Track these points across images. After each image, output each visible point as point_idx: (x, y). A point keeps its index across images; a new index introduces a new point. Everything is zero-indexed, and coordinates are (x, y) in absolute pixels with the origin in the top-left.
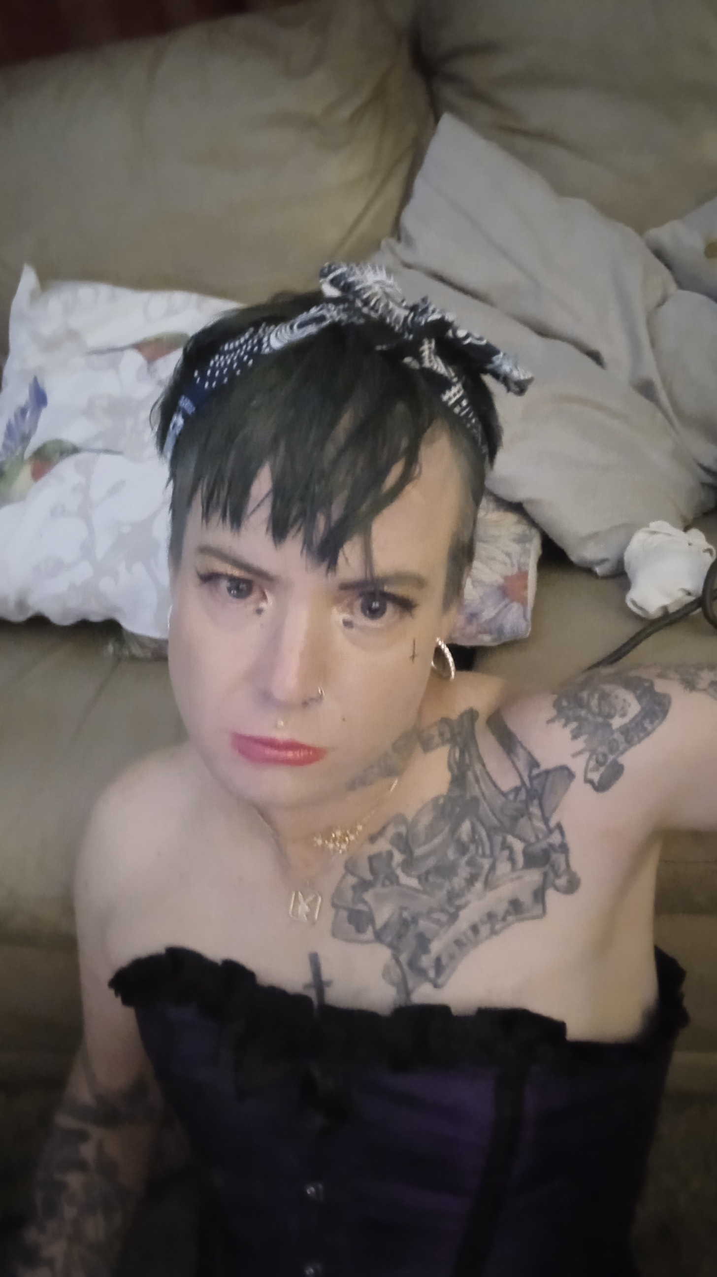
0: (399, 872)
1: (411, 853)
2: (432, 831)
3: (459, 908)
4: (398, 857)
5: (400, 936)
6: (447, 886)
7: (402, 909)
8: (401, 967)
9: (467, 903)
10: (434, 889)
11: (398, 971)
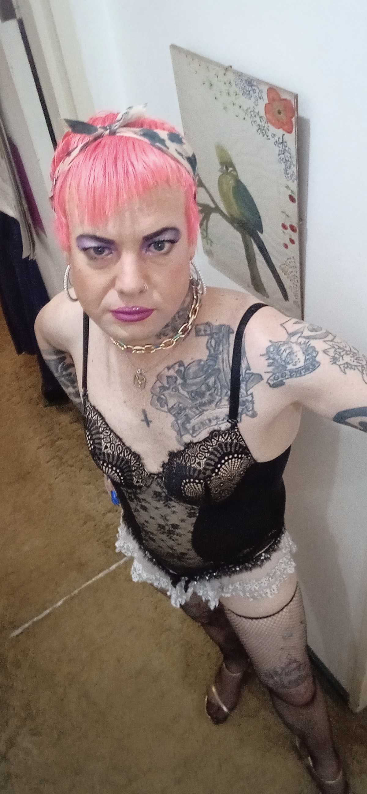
0: (180, 387)
1: (185, 381)
2: (195, 376)
3: (204, 411)
4: (179, 381)
5: (179, 414)
6: (199, 400)
8: (178, 425)
9: (207, 410)
10: (193, 399)
11: (177, 426)
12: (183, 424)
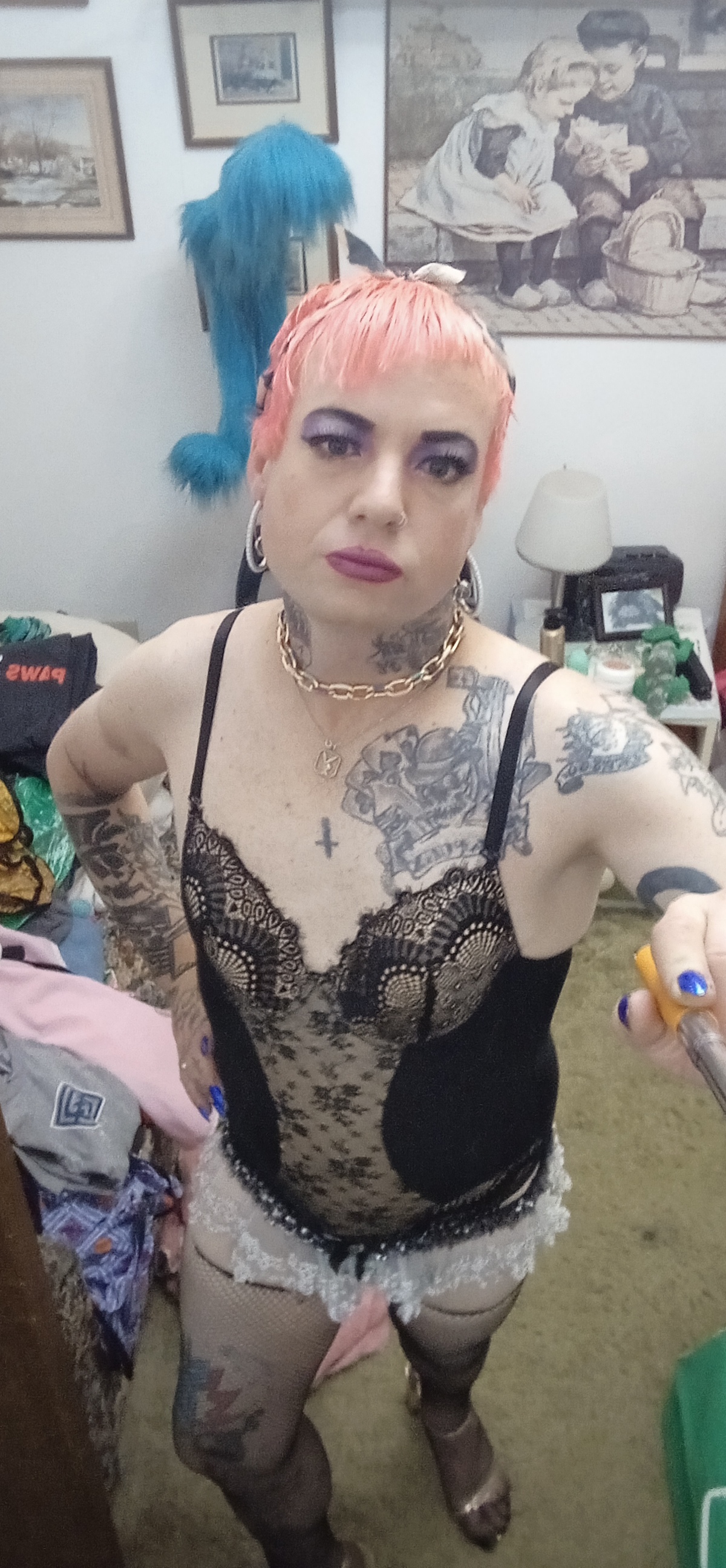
0: (402, 775)
1: (415, 765)
2: (437, 757)
3: (440, 827)
4: (404, 763)
5: (393, 829)
6: (436, 805)
7: (399, 807)
8: (390, 853)
9: (448, 826)
10: (426, 802)
11: (387, 855)
12: (399, 851)
